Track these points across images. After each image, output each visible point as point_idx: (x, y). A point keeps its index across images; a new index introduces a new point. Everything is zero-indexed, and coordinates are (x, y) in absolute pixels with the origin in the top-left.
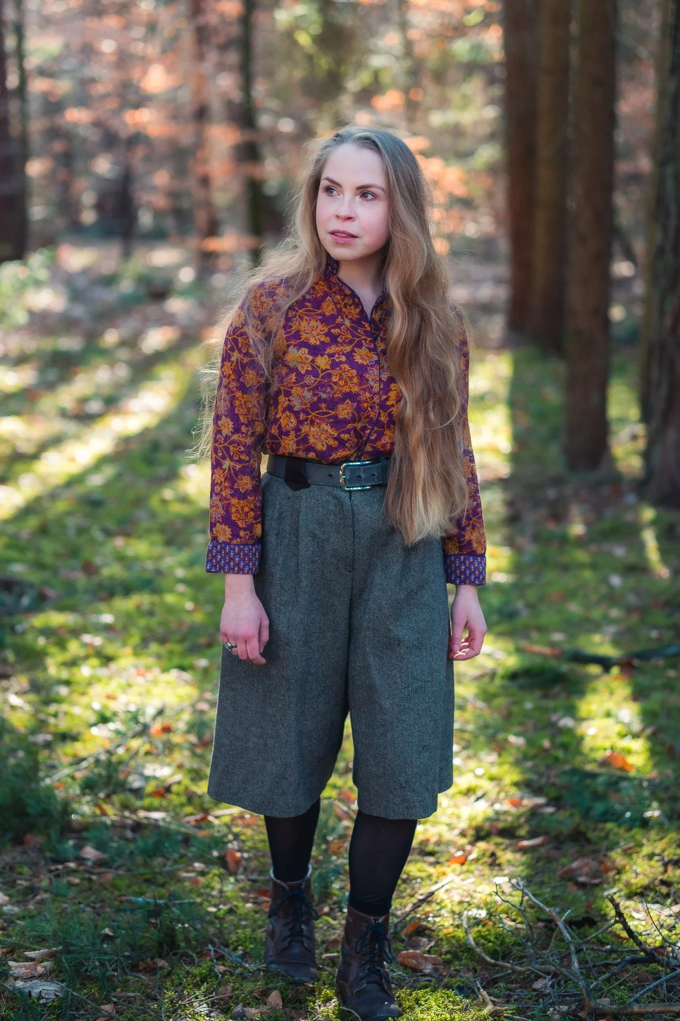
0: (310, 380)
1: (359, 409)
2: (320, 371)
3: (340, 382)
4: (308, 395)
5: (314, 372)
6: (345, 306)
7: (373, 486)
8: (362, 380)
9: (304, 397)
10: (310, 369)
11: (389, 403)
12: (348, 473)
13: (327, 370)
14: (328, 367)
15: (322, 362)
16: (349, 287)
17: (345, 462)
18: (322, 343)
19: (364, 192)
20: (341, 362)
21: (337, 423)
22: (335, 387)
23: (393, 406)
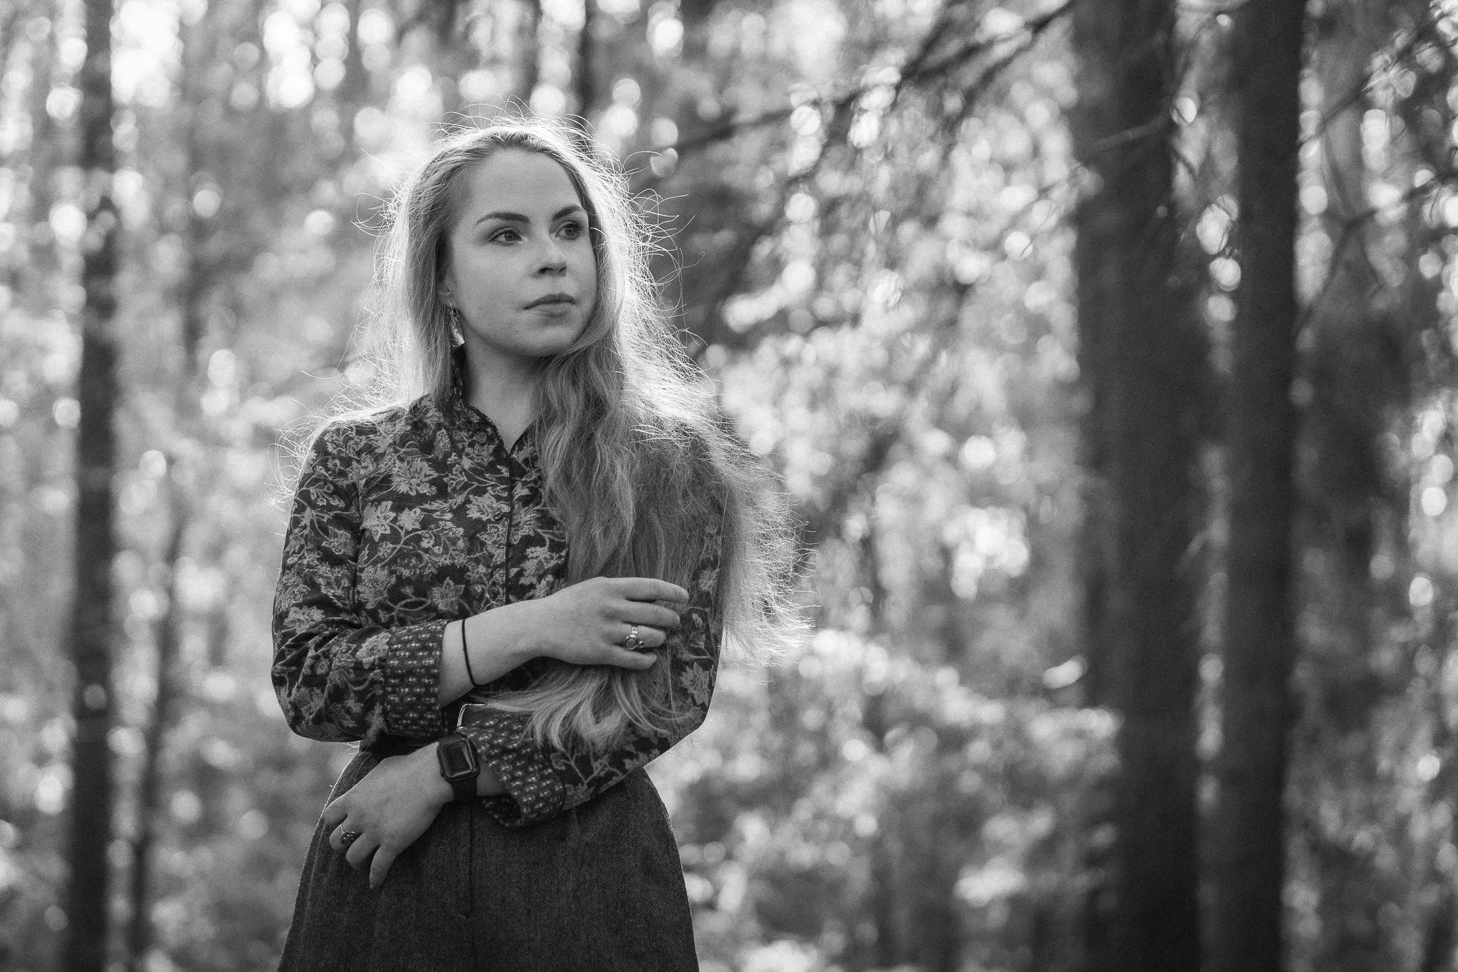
2: (402, 533)
3: (436, 549)
6: (472, 445)
9: (378, 581)
10: (388, 532)
13: (416, 530)
14: (418, 526)
22: (426, 557)
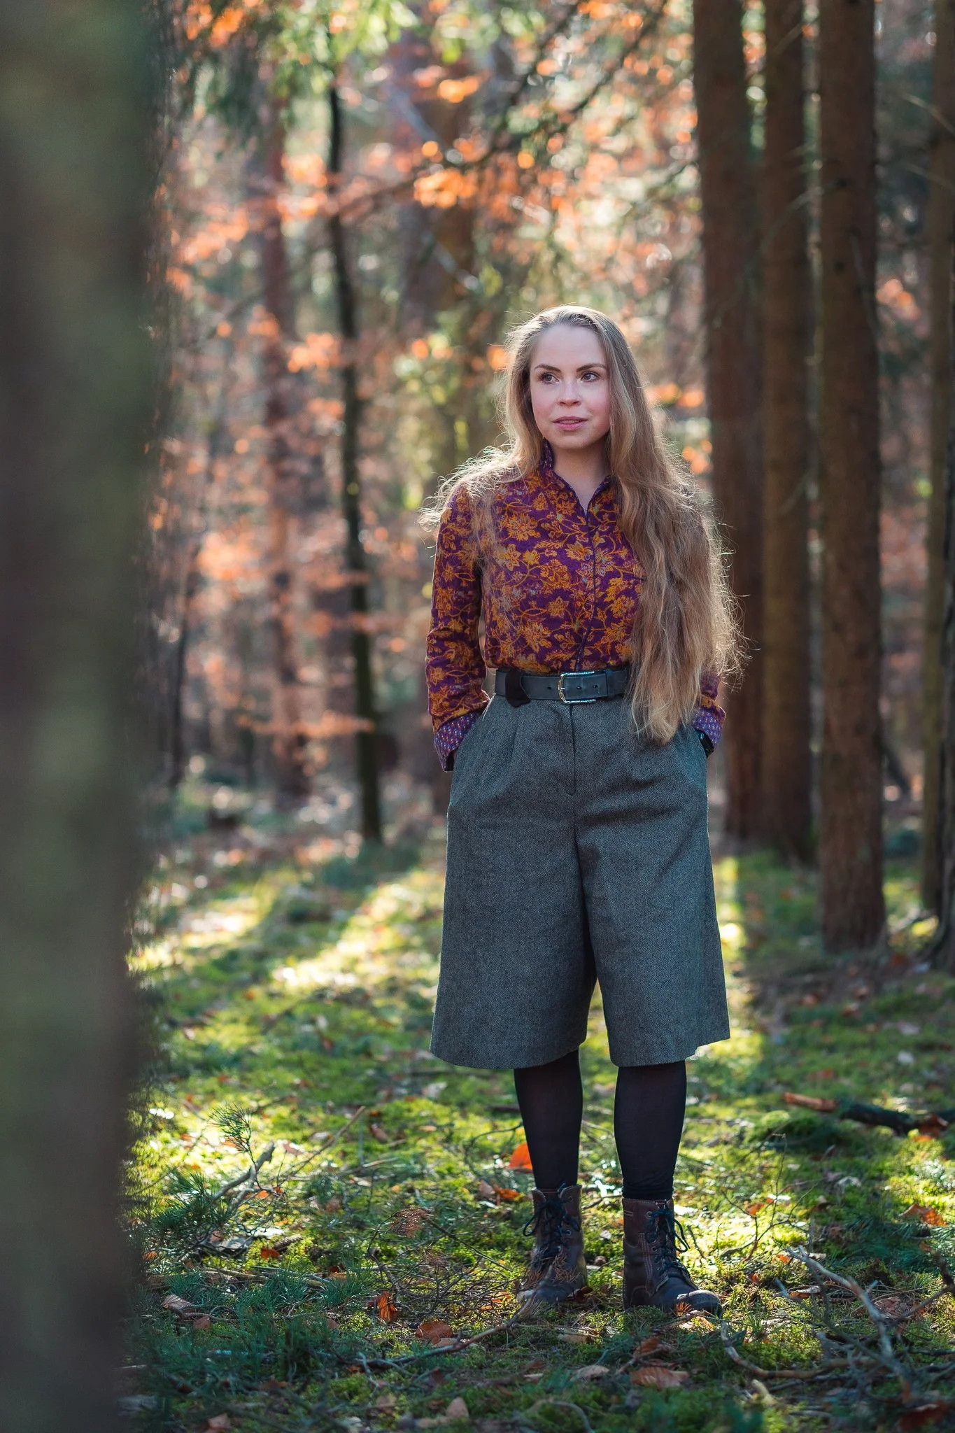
0: (518, 576)
1: (572, 608)
2: (528, 567)
3: (550, 578)
4: (517, 593)
5: (522, 568)
6: (560, 502)
7: (598, 699)
8: (574, 576)
9: (513, 595)
10: (518, 565)
11: (607, 599)
12: (567, 684)
13: (536, 565)
14: (537, 562)
15: (531, 557)
16: (563, 481)
17: (564, 671)
18: (532, 538)
19: (585, 373)
20: (551, 557)
21: (550, 622)
22: (545, 583)
23: (612, 602)
